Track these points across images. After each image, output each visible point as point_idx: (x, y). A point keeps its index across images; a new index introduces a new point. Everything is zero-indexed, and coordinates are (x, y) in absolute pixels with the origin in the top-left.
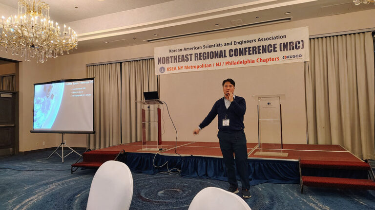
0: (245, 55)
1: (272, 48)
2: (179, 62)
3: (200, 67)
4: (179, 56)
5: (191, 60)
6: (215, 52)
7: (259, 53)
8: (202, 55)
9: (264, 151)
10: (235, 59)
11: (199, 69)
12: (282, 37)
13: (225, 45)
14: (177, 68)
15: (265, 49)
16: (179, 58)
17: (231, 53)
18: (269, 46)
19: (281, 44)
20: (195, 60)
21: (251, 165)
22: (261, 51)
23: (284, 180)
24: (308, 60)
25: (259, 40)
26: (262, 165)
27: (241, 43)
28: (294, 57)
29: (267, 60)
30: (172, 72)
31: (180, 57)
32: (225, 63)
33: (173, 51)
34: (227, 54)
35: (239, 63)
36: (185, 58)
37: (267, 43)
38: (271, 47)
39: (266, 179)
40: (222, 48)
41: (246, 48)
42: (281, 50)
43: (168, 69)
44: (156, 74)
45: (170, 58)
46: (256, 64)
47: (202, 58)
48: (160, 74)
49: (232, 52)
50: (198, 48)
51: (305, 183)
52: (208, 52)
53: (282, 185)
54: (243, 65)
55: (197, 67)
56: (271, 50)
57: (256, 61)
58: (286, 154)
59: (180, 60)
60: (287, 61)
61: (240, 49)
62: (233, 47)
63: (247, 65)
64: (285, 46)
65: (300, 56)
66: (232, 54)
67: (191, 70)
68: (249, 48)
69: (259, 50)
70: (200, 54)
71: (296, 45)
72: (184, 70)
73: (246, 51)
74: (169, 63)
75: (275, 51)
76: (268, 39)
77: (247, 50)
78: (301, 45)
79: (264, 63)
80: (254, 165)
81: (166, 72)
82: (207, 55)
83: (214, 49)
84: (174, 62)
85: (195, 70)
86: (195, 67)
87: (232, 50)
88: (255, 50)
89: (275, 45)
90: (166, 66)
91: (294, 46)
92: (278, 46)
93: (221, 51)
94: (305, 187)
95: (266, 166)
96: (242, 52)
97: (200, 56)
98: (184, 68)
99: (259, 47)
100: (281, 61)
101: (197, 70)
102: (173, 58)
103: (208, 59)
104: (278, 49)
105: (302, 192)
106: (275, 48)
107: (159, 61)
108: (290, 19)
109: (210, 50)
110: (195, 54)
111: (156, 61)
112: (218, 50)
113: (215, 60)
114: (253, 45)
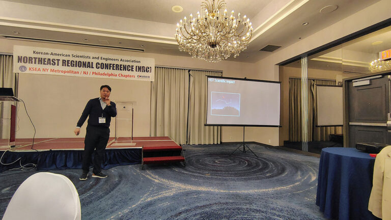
0: (110, 69)
2: (44, 64)
3: (68, 72)
4: (44, 59)
6: (83, 62)
7: (121, 70)
8: (70, 62)
9: (118, 142)
10: (100, 70)
11: (66, 74)
12: (137, 62)
13: (93, 58)
14: (42, 70)
15: (125, 68)
17: (98, 66)
18: (128, 66)
19: (136, 67)
20: (63, 65)
21: (107, 154)
22: (122, 69)
23: (131, 162)
24: (153, 80)
25: (121, 60)
26: (116, 153)
27: (107, 59)
28: (145, 77)
29: (126, 76)
30: (34, 72)
31: (46, 60)
32: (92, 73)
33: (38, 53)
34: (94, 66)
35: (104, 74)
36: (52, 62)
37: (127, 64)
38: (130, 67)
39: (118, 163)
40: (91, 60)
41: (110, 64)
42: (136, 71)
43: (30, 69)
44: (15, 71)
45: (34, 59)
46: (117, 77)
47: (70, 65)
48: (20, 72)
49: (99, 64)
50: (67, 56)
51: (145, 163)
52: (76, 61)
53: (130, 166)
54: (107, 77)
55: (65, 72)
56: (130, 69)
57: (118, 75)
58: (135, 144)
59: (46, 63)
60: (140, 79)
61: (106, 64)
62: (100, 61)
63: (111, 77)
64: (140, 69)
65: (149, 77)
67: (57, 74)
68: (113, 65)
69: (121, 67)
70: (68, 61)
71: (147, 70)
72: (49, 72)
73: (110, 67)
74: (32, 63)
75: (132, 71)
76: (128, 61)
78: (149, 70)
79: (124, 78)
80: (110, 154)
81: (28, 71)
82: (75, 63)
83: (82, 60)
84: (39, 64)
85: (63, 74)
86: (62, 72)
88: (118, 67)
89: (132, 66)
90: (28, 65)
91: (145, 69)
92: (134, 68)
93: (89, 63)
94: (145, 165)
95: (119, 154)
96: (107, 66)
97: (68, 63)
98: (49, 70)
99: (121, 65)
100: (136, 79)
102: (37, 60)
103: (76, 66)
104: (134, 69)
105: (143, 169)
106: (132, 68)
107: (20, 59)
108: (143, 50)
109: (78, 59)
110: (63, 60)
111: (15, 59)
112: (87, 60)
113: (82, 69)
114: (115, 63)
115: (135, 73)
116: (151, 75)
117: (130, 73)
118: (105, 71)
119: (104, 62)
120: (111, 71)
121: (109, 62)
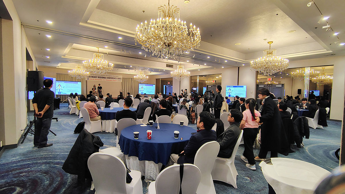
1: (116, 78)
2: (93, 78)
12: (117, 76)
15: (114, 78)
20: (98, 78)
24: (122, 82)
32: (106, 80)
34: (106, 78)
36: (95, 77)
45: (91, 76)
46: (112, 81)
47: (100, 78)
50: (99, 75)
54: (110, 81)
60: (118, 82)
79: (114, 81)
81: (89, 80)
112: (104, 76)
114: (112, 77)
115: (117, 80)
116: (121, 80)
117: (116, 80)
118: (109, 79)
119: (109, 77)
120: (111, 79)
121: (110, 77)
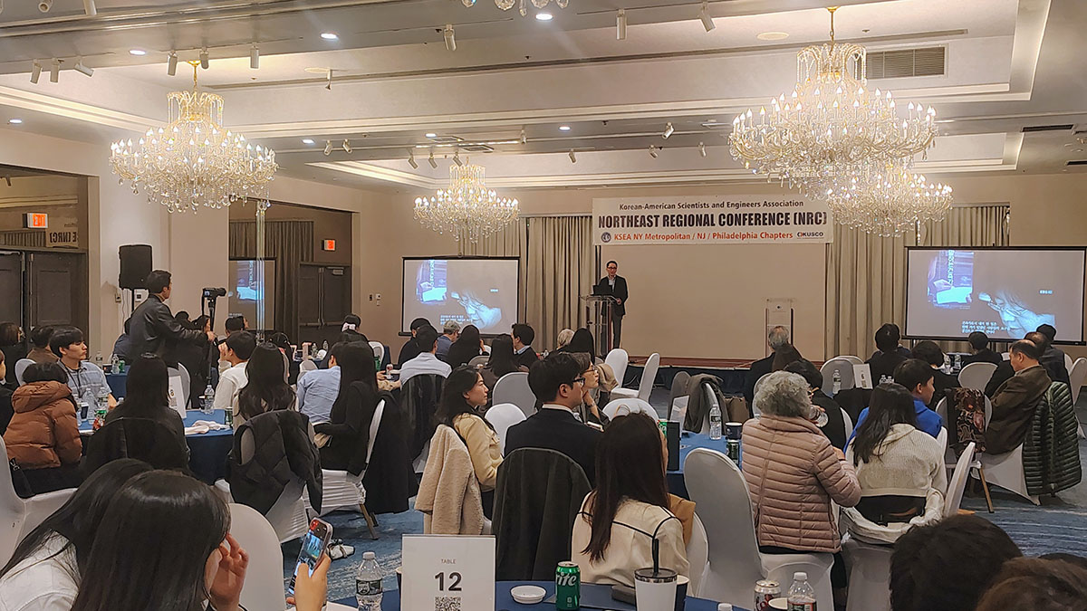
0: (744, 224)
1: (784, 219)
2: (636, 226)
3: (672, 237)
4: (636, 217)
5: (657, 226)
6: (697, 215)
7: (764, 224)
8: (675, 218)
10: (727, 229)
11: (670, 241)
12: (797, 204)
13: (714, 206)
14: (632, 237)
15: (773, 219)
16: (636, 221)
17: (723, 220)
18: (779, 214)
19: (795, 214)
20: (664, 225)
22: (767, 222)
24: (831, 241)
25: (765, 204)
27: (737, 206)
28: (813, 234)
29: (775, 236)
30: (622, 242)
31: (639, 219)
32: (712, 235)
33: (626, 208)
34: (716, 221)
35: (733, 236)
36: (647, 222)
37: (775, 210)
38: (782, 217)
40: (709, 211)
41: (745, 215)
42: (795, 223)
43: (616, 237)
44: (594, 243)
45: (621, 219)
46: (759, 240)
47: (675, 223)
48: (602, 243)
49: (724, 217)
50: (670, 207)
52: (685, 216)
54: (739, 241)
55: (667, 238)
56: (782, 222)
57: (759, 235)
59: (638, 224)
60: (804, 240)
61: (736, 215)
62: (727, 212)
63: (746, 240)
64: (803, 219)
65: (821, 234)
66: (724, 222)
67: (656, 241)
68: (750, 215)
69: (764, 219)
70: (672, 216)
71: (816, 218)
72: (643, 241)
73: (745, 219)
74: (618, 226)
75: (787, 223)
76: (777, 204)
77: (747, 217)
78: (822, 218)
79: (772, 240)
81: (613, 242)
82: (683, 220)
83: (695, 212)
84: (628, 226)
85: (664, 242)
86: (663, 237)
87: (724, 215)
88: (759, 219)
89: (787, 214)
90: (612, 231)
91: (814, 218)
92: (791, 217)
93: (706, 216)
96: (738, 220)
97: (672, 220)
98: (644, 237)
99: (764, 215)
100: (795, 239)
101: (666, 243)
102: (626, 219)
103: (685, 225)
104: (791, 221)
106: (787, 219)
107: (602, 222)
109: (688, 212)
110: (664, 216)
111: (596, 222)
112: (702, 212)
113: (696, 229)
114: (754, 210)
115: (793, 228)
116: (827, 230)
117: (783, 229)
118: (736, 229)
119: (733, 211)
120: (745, 229)
121: (741, 211)
